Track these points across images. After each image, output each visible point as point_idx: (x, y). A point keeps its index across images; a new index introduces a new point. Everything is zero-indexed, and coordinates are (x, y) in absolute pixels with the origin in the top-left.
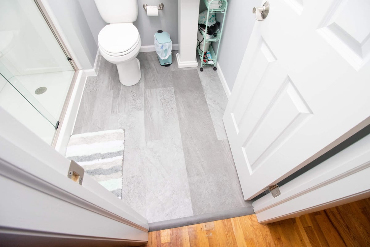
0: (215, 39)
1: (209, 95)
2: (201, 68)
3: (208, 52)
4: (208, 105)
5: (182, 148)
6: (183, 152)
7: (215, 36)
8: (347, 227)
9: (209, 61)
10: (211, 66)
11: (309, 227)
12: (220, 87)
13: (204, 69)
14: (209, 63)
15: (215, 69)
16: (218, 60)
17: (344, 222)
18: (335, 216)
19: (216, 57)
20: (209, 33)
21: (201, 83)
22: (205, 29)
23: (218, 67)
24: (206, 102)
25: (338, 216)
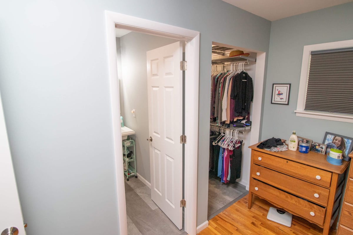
0: (132, 160)
1: (138, 191)
2: (128, 179)
3: (129, 169)
4: (140, 196)
5: (132, 222)
6: (134, 224)
7: (132, 158)
8: (233, 219)
9: (131, 173)
10: (133, 176)
11: (216, 227)
12: (143, 185)
13: (129, 179)
14: (132, 174)
15: (136, 177)
16: (137, 171)
17: (230, 218)
18: (225, 218)
19: (135, 170)
20: (128, 157)
21: (130, 187)
22: (125, 156)
23: (138, 175)
24: (137, 195)
25: (227, 217)
